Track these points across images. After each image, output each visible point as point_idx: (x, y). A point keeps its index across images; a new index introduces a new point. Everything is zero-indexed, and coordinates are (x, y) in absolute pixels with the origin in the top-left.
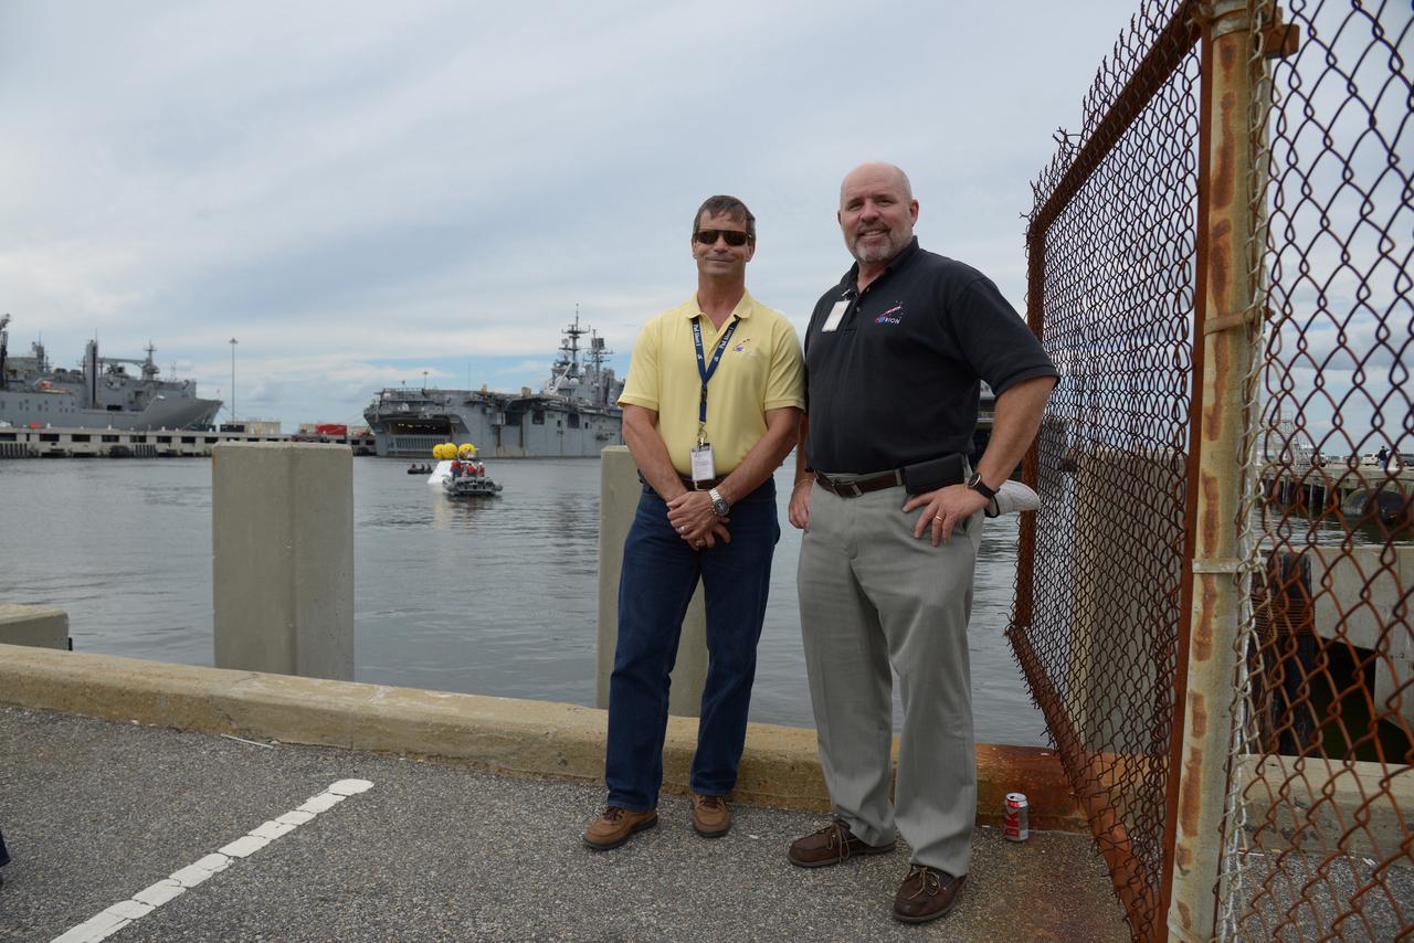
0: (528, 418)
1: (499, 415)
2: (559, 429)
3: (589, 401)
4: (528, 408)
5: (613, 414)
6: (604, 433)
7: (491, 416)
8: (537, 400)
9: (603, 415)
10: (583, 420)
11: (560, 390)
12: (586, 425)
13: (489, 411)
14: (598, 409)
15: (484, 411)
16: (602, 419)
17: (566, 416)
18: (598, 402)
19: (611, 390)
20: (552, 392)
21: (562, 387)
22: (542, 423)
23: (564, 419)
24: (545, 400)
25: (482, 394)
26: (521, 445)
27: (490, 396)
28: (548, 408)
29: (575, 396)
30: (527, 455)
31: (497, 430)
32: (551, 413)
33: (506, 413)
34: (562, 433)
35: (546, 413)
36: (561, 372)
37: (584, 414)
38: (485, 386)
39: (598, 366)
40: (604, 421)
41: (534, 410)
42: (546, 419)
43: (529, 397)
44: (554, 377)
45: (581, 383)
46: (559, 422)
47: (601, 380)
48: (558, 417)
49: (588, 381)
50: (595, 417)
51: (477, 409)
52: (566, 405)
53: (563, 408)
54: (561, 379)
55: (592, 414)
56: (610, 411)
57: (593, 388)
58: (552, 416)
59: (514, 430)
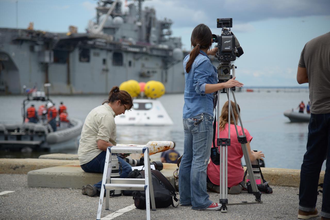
0: (75, 55)
1: (47, 53)
2: (104, 67)
3: (132, 39)
4: (75, 46)
5: (155, 53)
6: (145, 71)
7: (40, 54)
8: (84, 39)
9: (145, 54)
10: (127, 58)
11: (105, 29)
12: (130, 63)
13: (37, 48)
14: (141, 47)
15: (32, 49)
16: (144, 57)
17: (110, 55)
18: (140, 40)
19: (153, 29)
20: (97, 31)
21: (107, 26)
22: (88, 61)
23: (109, 57)
24: (91, 39)
25: (30, 32)
26: (69, 82)
27: (39, 34)
28: (94, 47)
29: (118, 35)
30: (74, 91)
31: (45, 67)
32: (97, 51)
33: (54, 50)
34: (106, 70)
35: (92, 52)
36: (105, 11)
37: (128, 52)
38: (31, 24)
39: (140, 5)
40: (146, 59)
41: (80, 49)
42: (92, 58)
43: (76, 36)
44: (98, 16)
45: (125, 22)
46: (104, 61)
47: (143, 18)
48: (103, 55)
49: (131, 20)
50: (137, 56)
51: (26, 46)
52: (111, 44)
53: (108, 47)
54: (104, 17)
55: (135, 53)
56: (152, 49)
57: (135, 28)
58: (97, 55)
59: (62, 68)
